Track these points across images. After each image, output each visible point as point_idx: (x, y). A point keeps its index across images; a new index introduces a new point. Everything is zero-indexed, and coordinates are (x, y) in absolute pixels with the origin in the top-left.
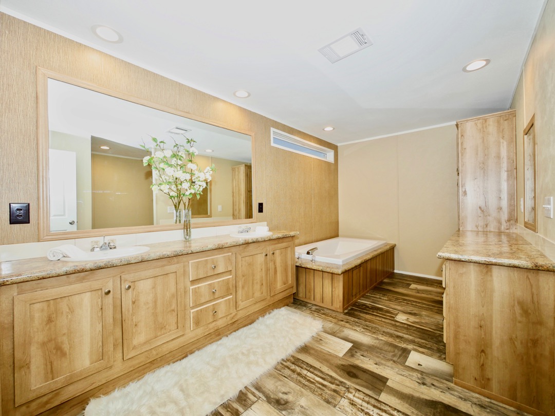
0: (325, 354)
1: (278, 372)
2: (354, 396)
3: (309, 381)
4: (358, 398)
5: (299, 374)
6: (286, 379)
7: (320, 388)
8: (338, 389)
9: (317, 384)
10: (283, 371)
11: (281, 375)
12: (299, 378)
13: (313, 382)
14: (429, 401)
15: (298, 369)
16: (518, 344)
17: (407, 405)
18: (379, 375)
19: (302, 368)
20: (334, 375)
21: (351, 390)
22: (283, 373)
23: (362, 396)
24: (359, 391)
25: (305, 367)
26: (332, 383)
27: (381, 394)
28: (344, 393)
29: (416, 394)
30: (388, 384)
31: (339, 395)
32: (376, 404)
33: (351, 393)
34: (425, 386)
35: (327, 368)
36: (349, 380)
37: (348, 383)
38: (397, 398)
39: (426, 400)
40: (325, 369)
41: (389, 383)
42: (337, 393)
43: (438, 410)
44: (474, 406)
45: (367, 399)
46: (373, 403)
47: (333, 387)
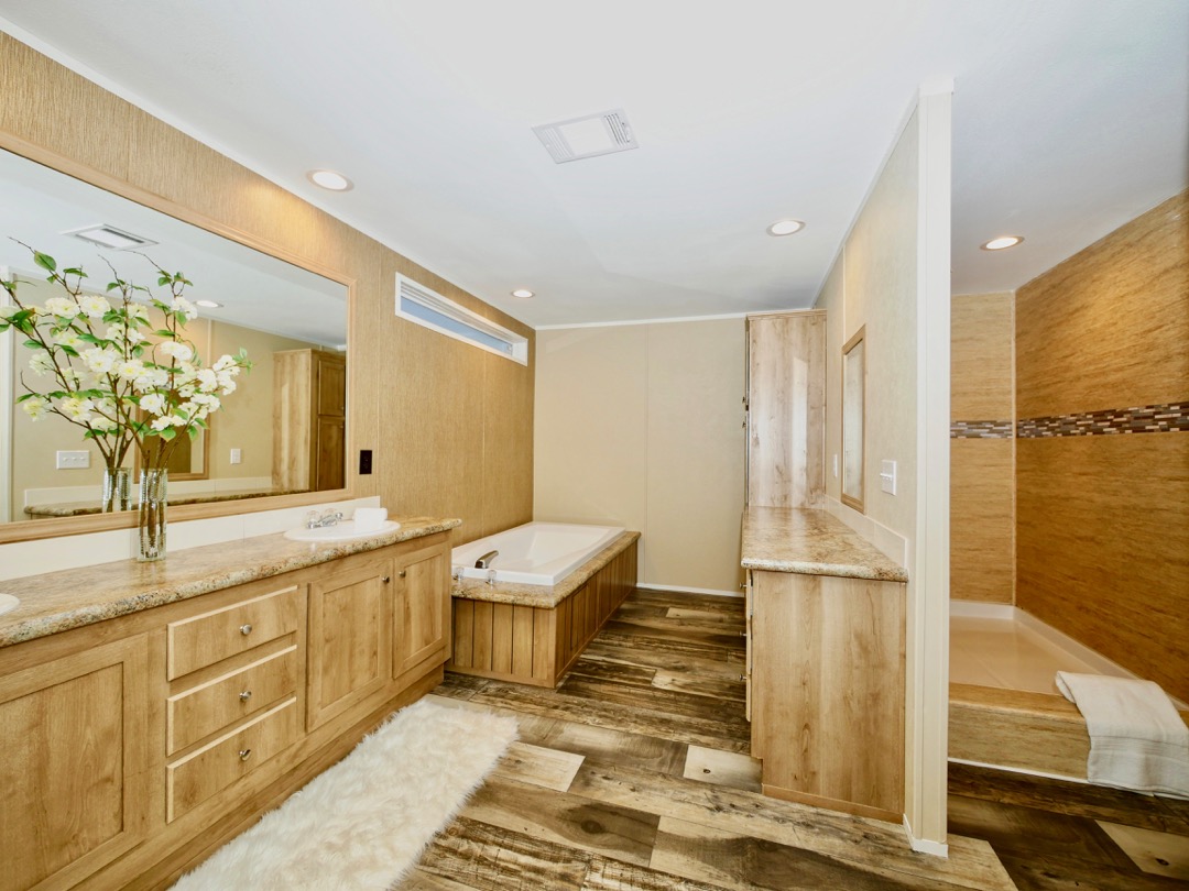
0: (532, 793)
1: (430, 869)
2: (603, 876)
3: (505, 870)
4: (612, 877)
5: (481, 861)
6: (451, 883)
7: (531, 880)
8: (569, 871)
9: (523, 874)
10: (440, 863)
11: (439, 875)
12: (483, 870)
13: (516, 871)
14: (733, 840)
15: (477, 848)
16: (854, 705)
17: (699, 863)
18: (642, 812)
19: (485, 842)
20: (556, 838)
21: (597, 864)
22: (441, 869)
23: (616, 870)
24: (612, 860)
25: (491, 837)
26: (554, 860)
27: (651, 853)
28: (584, 876)
29: (711, 835)
30: (660, 828)
31: (574, 883)
32: (646, 881)
33: (597, 870)
34: (721, 813)
35: (541, 827)
36: (588, 842)
37: (587, 849)
38: (681, 852)
39: (727, 840)
40: (537, 831)
41: (663, 826)
42: (569, 881)
43: (749, 855)
44: (797, 828)
45: (628, 874)
46: (640, 880)
47: (559, 868)
